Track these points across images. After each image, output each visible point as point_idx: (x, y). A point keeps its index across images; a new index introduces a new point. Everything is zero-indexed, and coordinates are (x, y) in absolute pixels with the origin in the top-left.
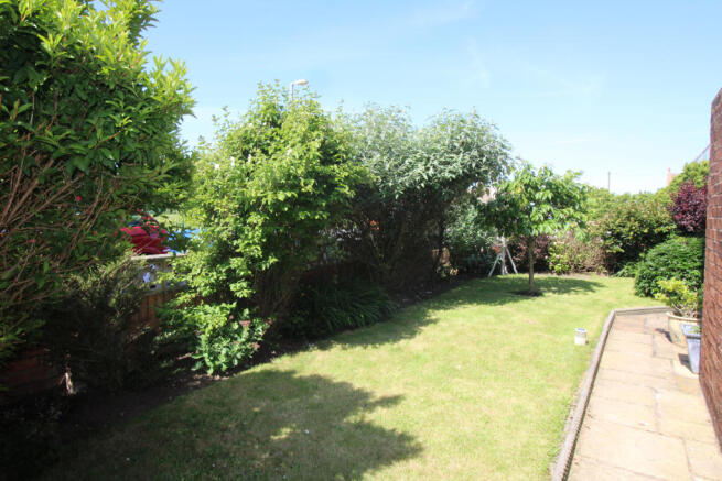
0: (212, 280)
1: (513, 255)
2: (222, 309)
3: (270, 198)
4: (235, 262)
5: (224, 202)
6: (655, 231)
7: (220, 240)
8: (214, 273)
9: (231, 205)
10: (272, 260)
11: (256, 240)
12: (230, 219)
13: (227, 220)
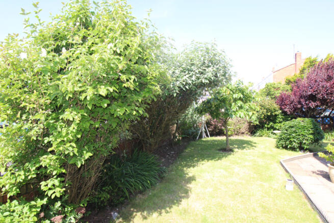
0: (20, 179)
1: (208, 127)
2: (31, 207)
3: (90, 93)
4: (46, 160)
5: (34, 97)
6: (273, 114)
7: (28, 138)
8: (22, 173)
9: (42, 101)
10: (87, 155)
11: (70, 137)
12: (41, 116)
13: (37, 117)
